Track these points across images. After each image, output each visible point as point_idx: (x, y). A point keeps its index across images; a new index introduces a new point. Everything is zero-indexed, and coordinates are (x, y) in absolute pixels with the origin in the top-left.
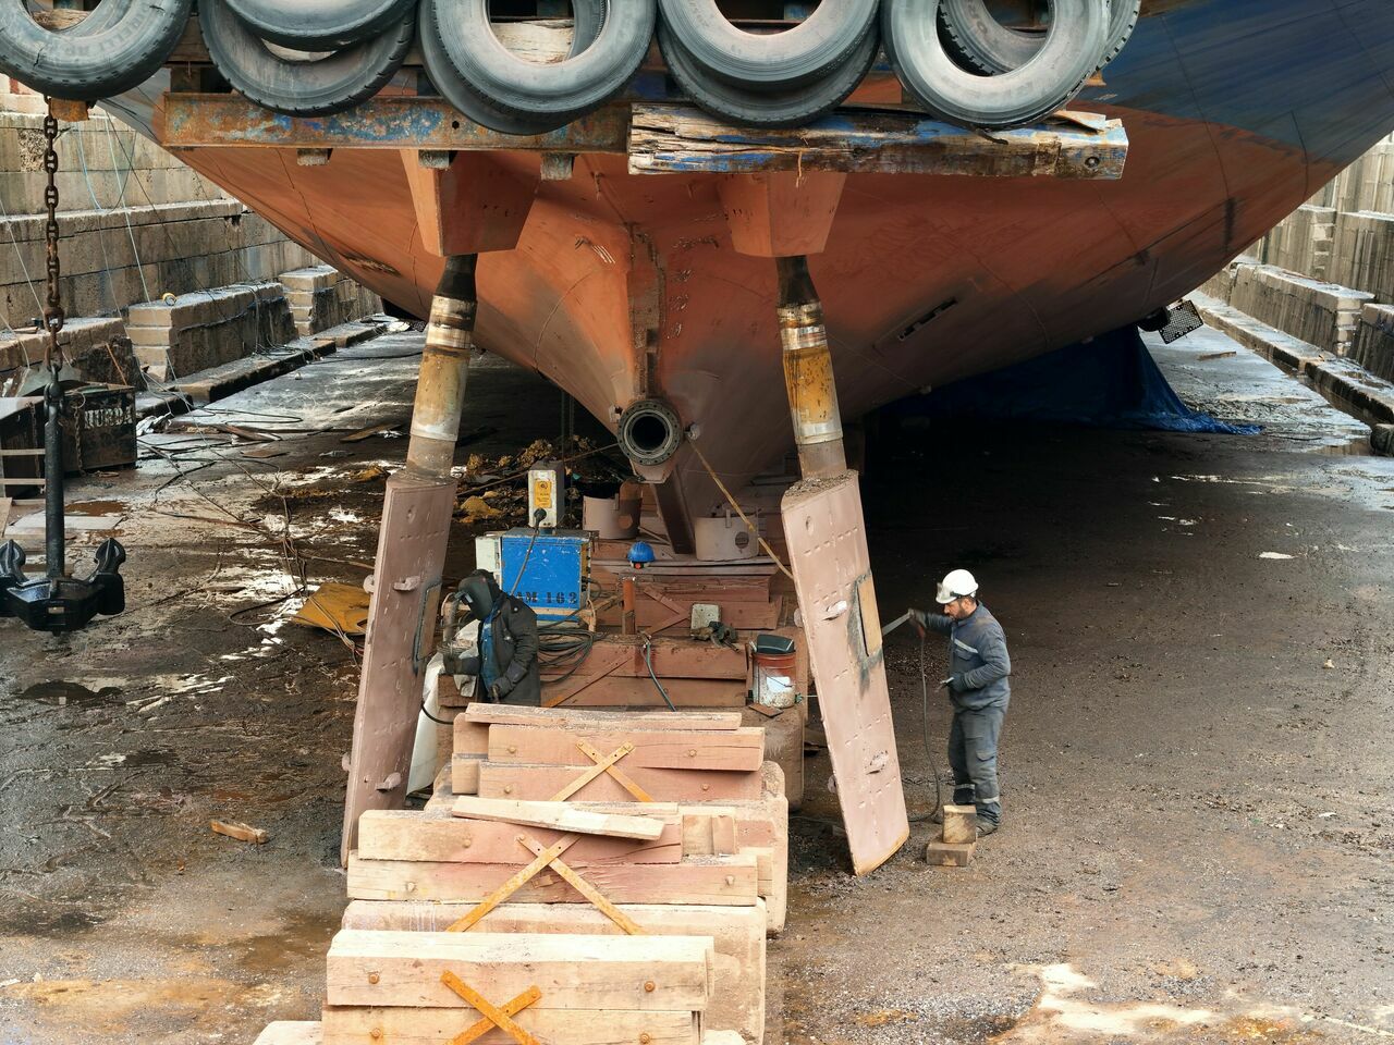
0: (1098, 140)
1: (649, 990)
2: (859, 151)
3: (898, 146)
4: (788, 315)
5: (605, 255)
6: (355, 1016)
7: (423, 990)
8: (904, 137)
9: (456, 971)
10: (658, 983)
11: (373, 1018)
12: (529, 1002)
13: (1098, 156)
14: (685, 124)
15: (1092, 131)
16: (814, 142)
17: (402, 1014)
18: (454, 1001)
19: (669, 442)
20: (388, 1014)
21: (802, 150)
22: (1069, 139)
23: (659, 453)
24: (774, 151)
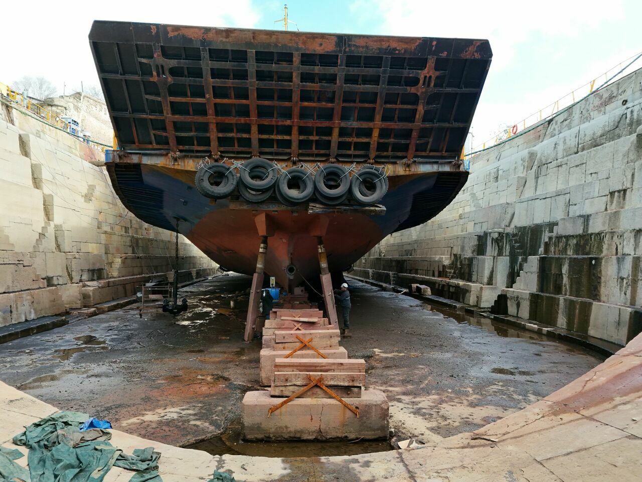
0: (382, 209)
1: (331, 337)
2: (345, 210)
3: (351, 209)
4: (319, 246)
5: (284, 240)
6: (281, 344)
7: (293, 339)
8: (352, 208)
9: (298, 335)
10: (332, 336)
11: (284, 345)
12: (311, 340)
13: (382, 211)
14: (318, 206)
15: (380, 207)
16: (338, 209)
17: (289, 344)
18: (298, 341)
19: (295, 271)
20: (286, 344)
21: (336, 210)
22: (377, 209)
23: (293, 273)
24: (332, 210)
